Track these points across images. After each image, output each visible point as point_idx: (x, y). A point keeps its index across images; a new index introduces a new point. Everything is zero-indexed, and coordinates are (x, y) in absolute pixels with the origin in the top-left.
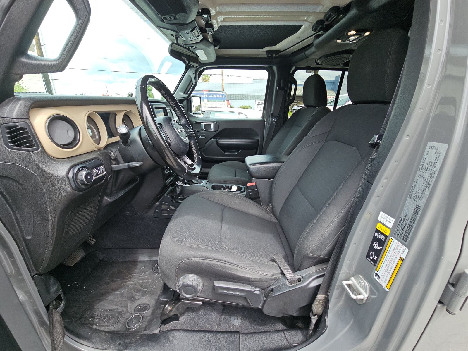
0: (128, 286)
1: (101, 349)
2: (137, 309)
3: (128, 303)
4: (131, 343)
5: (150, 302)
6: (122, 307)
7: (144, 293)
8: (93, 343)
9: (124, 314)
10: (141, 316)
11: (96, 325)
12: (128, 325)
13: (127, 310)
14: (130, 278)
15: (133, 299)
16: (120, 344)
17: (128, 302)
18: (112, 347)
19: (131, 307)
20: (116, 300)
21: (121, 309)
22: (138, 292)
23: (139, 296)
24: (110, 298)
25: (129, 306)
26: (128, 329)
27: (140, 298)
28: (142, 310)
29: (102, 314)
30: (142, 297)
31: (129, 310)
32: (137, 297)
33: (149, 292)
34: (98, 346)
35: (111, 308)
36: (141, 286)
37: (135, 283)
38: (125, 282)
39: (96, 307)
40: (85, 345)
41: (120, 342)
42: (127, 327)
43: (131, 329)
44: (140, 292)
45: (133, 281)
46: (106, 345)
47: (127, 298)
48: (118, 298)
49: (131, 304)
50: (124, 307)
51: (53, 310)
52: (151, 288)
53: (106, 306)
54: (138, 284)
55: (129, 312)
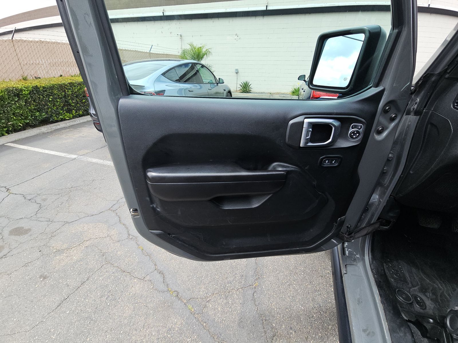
0: (434, 283)
1: (371, 268)
2: (416, 297)
3: (417, 287)
4: (384, 290)
5: (429, 309)
6: (411, 283)
7: (435, 301)
8: (373, 262)
9: (406, 286)
10: (411, 301)
11: (386, 265)
12: (398, 291)
13: (411, 288)
14: (443, 282)
15: (424, 290)
16: (380, 282)
17: (419, 287)
18: (376, 276)
19: (415, 290)
20: (415, 275)
21: (409, 282)
22: (433, 294)
23: (429, 295)
24: (414, 270)
25: (415, 288)
26: (395, 292)
27: (428, 298)
28: (418, 303)
29: (396, 267)
30: (430, 300)
31: (411, 290)
32: (428, 294)
33: (439, 305)
34: (372, 266)
35: (405, 273)
36: (441, 296)
37: (442, 289)
38: (437, 279)
39: (399, 261)
40: (369, 257)
41: (382, 281)
42: (397, 290)
43: (396, 294)
44: (435, 296)
45: (441, 286)
46: (375, 271)
47: (421, 284)
48: (417, 276)
49: (418, 290)
50: (412, 284)
51: (379, 223)
52: (445, 307)
53: (405, 268)
54: (441, 291)
55: (410, 290)
